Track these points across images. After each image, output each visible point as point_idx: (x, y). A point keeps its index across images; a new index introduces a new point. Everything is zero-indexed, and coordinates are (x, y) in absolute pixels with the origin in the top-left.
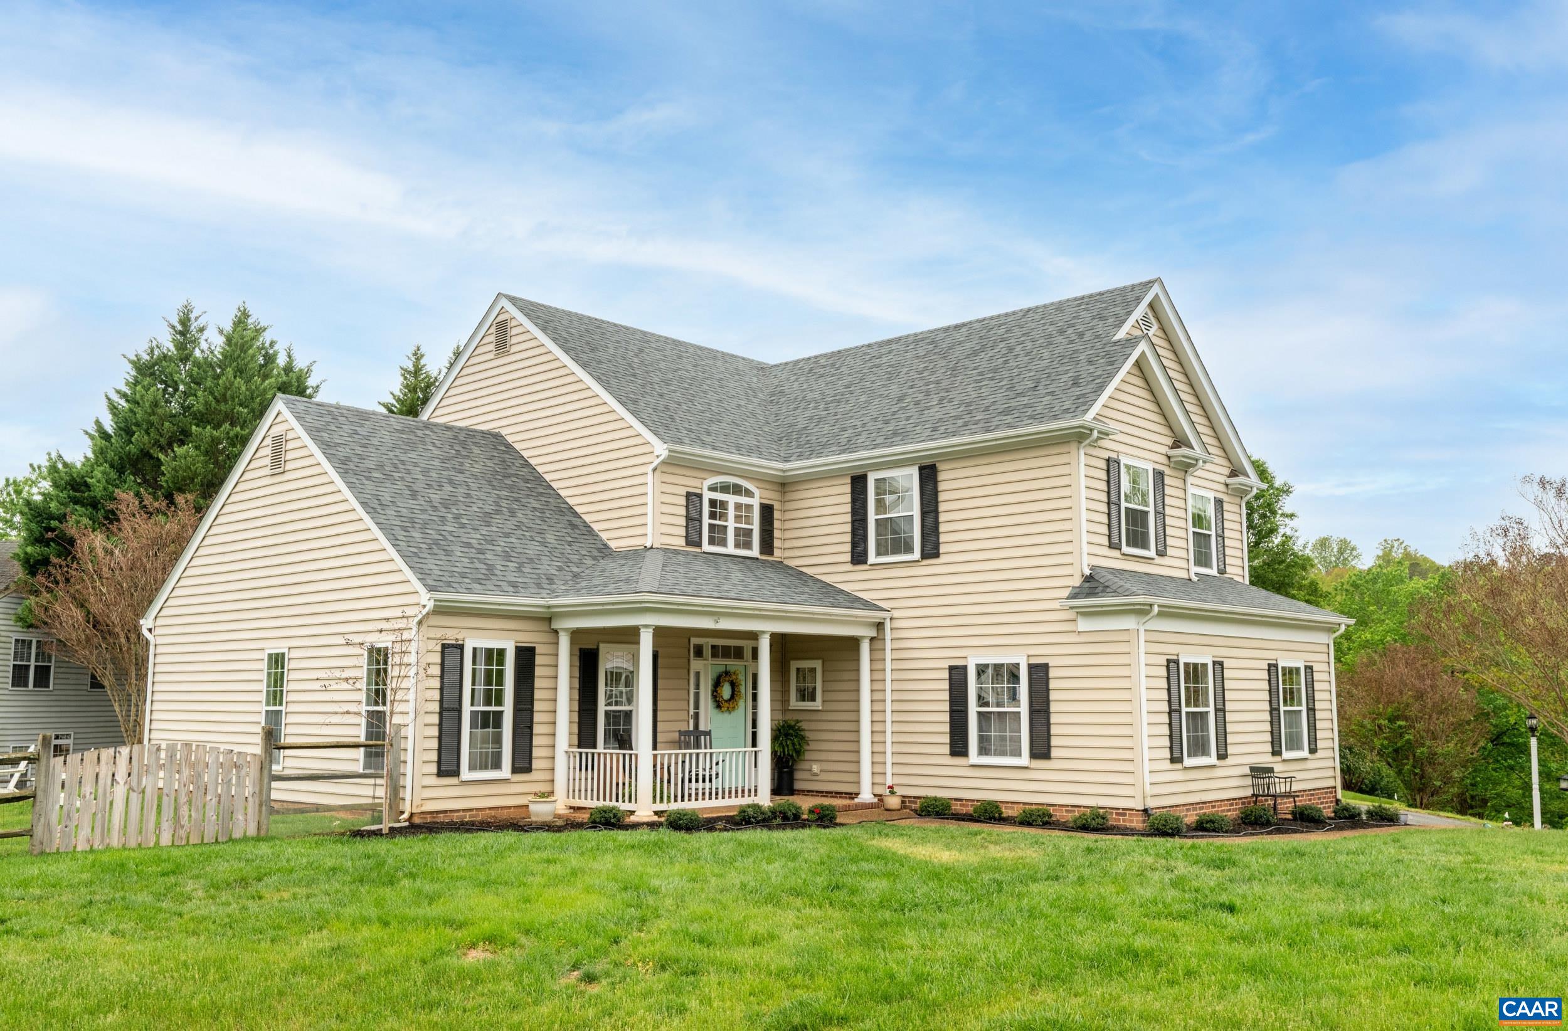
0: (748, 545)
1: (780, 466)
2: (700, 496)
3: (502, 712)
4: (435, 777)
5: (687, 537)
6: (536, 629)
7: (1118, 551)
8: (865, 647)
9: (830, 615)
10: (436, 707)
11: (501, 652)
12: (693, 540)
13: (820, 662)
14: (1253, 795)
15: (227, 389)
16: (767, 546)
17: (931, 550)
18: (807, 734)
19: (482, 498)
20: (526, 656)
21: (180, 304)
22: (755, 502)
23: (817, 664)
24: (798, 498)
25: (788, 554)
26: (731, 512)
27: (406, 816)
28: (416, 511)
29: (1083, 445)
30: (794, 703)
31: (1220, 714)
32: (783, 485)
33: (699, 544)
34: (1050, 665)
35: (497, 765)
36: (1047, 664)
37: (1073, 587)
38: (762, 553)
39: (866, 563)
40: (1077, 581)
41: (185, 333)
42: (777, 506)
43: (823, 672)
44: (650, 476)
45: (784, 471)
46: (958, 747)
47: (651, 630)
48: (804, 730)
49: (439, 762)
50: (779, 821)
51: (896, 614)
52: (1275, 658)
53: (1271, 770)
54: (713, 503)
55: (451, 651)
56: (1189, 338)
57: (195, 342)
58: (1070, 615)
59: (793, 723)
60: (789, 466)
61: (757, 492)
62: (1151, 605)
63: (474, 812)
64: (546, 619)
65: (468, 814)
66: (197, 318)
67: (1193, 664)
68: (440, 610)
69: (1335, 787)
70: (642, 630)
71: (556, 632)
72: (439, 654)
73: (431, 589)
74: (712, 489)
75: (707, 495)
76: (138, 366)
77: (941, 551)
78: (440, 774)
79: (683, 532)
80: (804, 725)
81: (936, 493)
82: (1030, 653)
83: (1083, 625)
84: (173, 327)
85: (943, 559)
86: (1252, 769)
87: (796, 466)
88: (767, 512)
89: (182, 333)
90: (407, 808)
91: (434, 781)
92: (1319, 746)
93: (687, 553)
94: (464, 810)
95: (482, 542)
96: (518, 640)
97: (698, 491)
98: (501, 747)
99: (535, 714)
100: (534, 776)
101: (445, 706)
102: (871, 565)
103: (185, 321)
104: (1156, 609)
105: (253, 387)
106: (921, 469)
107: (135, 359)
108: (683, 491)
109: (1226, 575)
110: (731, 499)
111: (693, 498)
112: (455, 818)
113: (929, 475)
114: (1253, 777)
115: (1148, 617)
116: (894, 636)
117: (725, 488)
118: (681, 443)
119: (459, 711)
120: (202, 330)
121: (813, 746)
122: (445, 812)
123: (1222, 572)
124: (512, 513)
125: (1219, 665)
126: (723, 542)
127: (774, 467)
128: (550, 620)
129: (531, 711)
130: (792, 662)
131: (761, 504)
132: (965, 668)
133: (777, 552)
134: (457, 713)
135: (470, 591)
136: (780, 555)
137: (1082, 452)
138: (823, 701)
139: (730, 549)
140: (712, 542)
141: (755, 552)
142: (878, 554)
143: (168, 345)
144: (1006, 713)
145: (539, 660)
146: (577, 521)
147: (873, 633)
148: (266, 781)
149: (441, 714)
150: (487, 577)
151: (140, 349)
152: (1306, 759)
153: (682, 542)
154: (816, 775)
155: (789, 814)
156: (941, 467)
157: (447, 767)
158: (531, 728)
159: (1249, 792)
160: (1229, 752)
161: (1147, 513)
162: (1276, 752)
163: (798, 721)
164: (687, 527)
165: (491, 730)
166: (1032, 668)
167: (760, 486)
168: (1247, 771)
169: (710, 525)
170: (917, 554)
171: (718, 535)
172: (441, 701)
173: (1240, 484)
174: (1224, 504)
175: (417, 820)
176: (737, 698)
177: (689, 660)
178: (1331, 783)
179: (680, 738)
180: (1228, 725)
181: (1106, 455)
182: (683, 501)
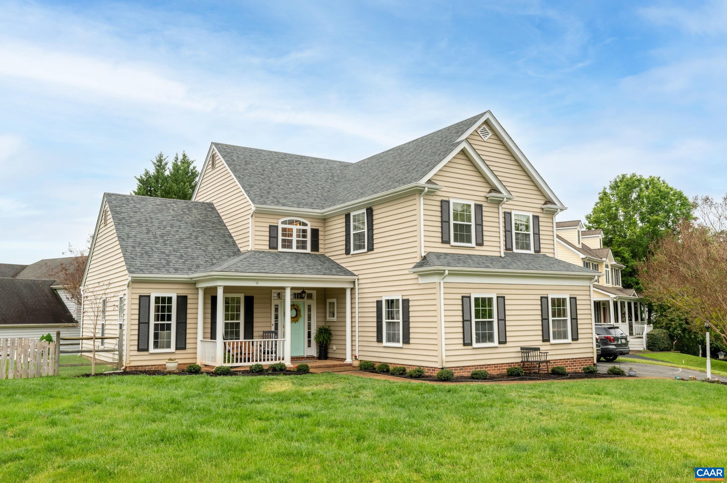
0: (304, 247)
1: (319, 211)
2: (277, 227)
3: (170, 324)
4: (136, 351)
5: (269, 245)
6: (188, 288)
7: (449, 245)
8: (348, 293)
9: (322, 278)
10: (137, 322)
11: (170, 299)
12: (273, 245)
13: (336, 299)
14: (522, 362)
15: (170, 188)
16: (315, 246)
17: (371, 248)
18: (332, 332)
19: (184, 232)
20: (183, 301)
21: (157, 154)
22: (308, 228)
23: (334, 300)
24: (330, 225)
25: (327, 251)
26: (295, 233)
27: (123, 368)
28: (144, 239)
29: (422, 195)
30: (329, 319)
31: (502, 322)
32: (325, 219)
33: (276, 248)
34: (410, 300)
35: (169, 346)
36: (408, 299)
37: (417, 263)
38: (312, 251)
39: (349, 254)
40: (418, 260)
41: (160, 165)
42: (320, 229)
43: (337, 304)
44: (250, 219)
45: (322, 213)
46: (379, 339)
47: (222, 288)
48: (331, 330)
49: (138, 345)
50: (270, 372)
51: (360, 277)
52: (547, 294)
53: (538, 349)
54: (284, 230)
55: (144, 300)
56: (511, 138)
57: (164, 168)
58: (415, 276)
59: (327, 327)
60: (323, 211)
61: (309, 224)
62: (444, 271)
63: (157, 366)
64: (193, 284)
65: (154, 367)
66: (165, 159)
67: (482, 298)
68: (135, 281)
69: (593, 357)
70: (218, 288)
71: (197, 289)
72: (138, 300)
73: (131, 272)
74: (283, 223)
75: (281, 226)
76: (141, 181)
77: (374, 248)
78: (139, 350)
79: (268, 243)
80: (331, 328)
81: (372, 220)
82: (403, 294)
83: (421, 280)
84: (154, 164)
85: (375, 251)
86: (522, 349)
87: (327, 210)
88: (315, 233)
89: (158, 166)
90: (124, 364)
91: (136, 353)
92: (579, 337)
93: (269, 252)
94: (151, 366)
95: (172, 251)
96: (179, 293)
97: (276, 225)
98: (170, 339)
99: (187, 324)
100: (187, 351)
101: (141, 321)
102: (352, 255)
103: (160, 161)
104: (447, 272)
105: (180, 187)
106: (367, 210)
107: (140, 178)
108: (268, 225)
109: (541, 253)
110: (295, 228)
111: (273, 229)
112: (147, 369)
113: (370, 212)
114: (522, 352)
115: (444, 276)
116: (360, 287)
117: (291, 222)
118: (265, 203)
119: (148, 323)
120: (166, 164)
121: (334, 337)
122: (142, 366)
123: (538, 251)
124: (196, 237)
125: (501, 299)
126: (290, 247)
127: (317, 212)
128: (195, 284)
129: (186, 323)
130: (327, 300)
131: (311, 229)
132: (382, 301)
133: (320, 250)
134: (147, 324)
135: (151, 273)
136: (323, 251)
137: (422, 198)
138: (337, 317)
139: (294, 250)
140: (284, 246)
141: (308, 250)
142: (354, 250)
143: (152, 171)
144: (395, 322)
145: (189, 301)
146: (231, 240)
147: (352, 286)
148: (57, 353)
149: (139, 325)
150: (166, 266)
151: (141, 173)
152: (570, 343)
153: (267, 247)
154: (335, 351)
155: (277, 368)
156: (374, 208)
157: (142, 347)
158: (186, 330)
159: (519, 360)
160: (507, 340)
161: (470, 226)
162: (546, 339)
163: (329, 326)
164: (270, 241)
165: (165, 331)
166: (403, 301)
167: (309, 220)
168: (519, 349)
169: (282, 239)
170: (366, 250)
171: (287, 244)
172: (139, 319)
173: (548, 208)
174: (540, 218)
175: (128, 370)
176: (298, 316)
177: (271, 300)
178: (590, 355)
179: (263, 334)
180: (507, 327)
181: (440, 199)
182: (268, 229)
